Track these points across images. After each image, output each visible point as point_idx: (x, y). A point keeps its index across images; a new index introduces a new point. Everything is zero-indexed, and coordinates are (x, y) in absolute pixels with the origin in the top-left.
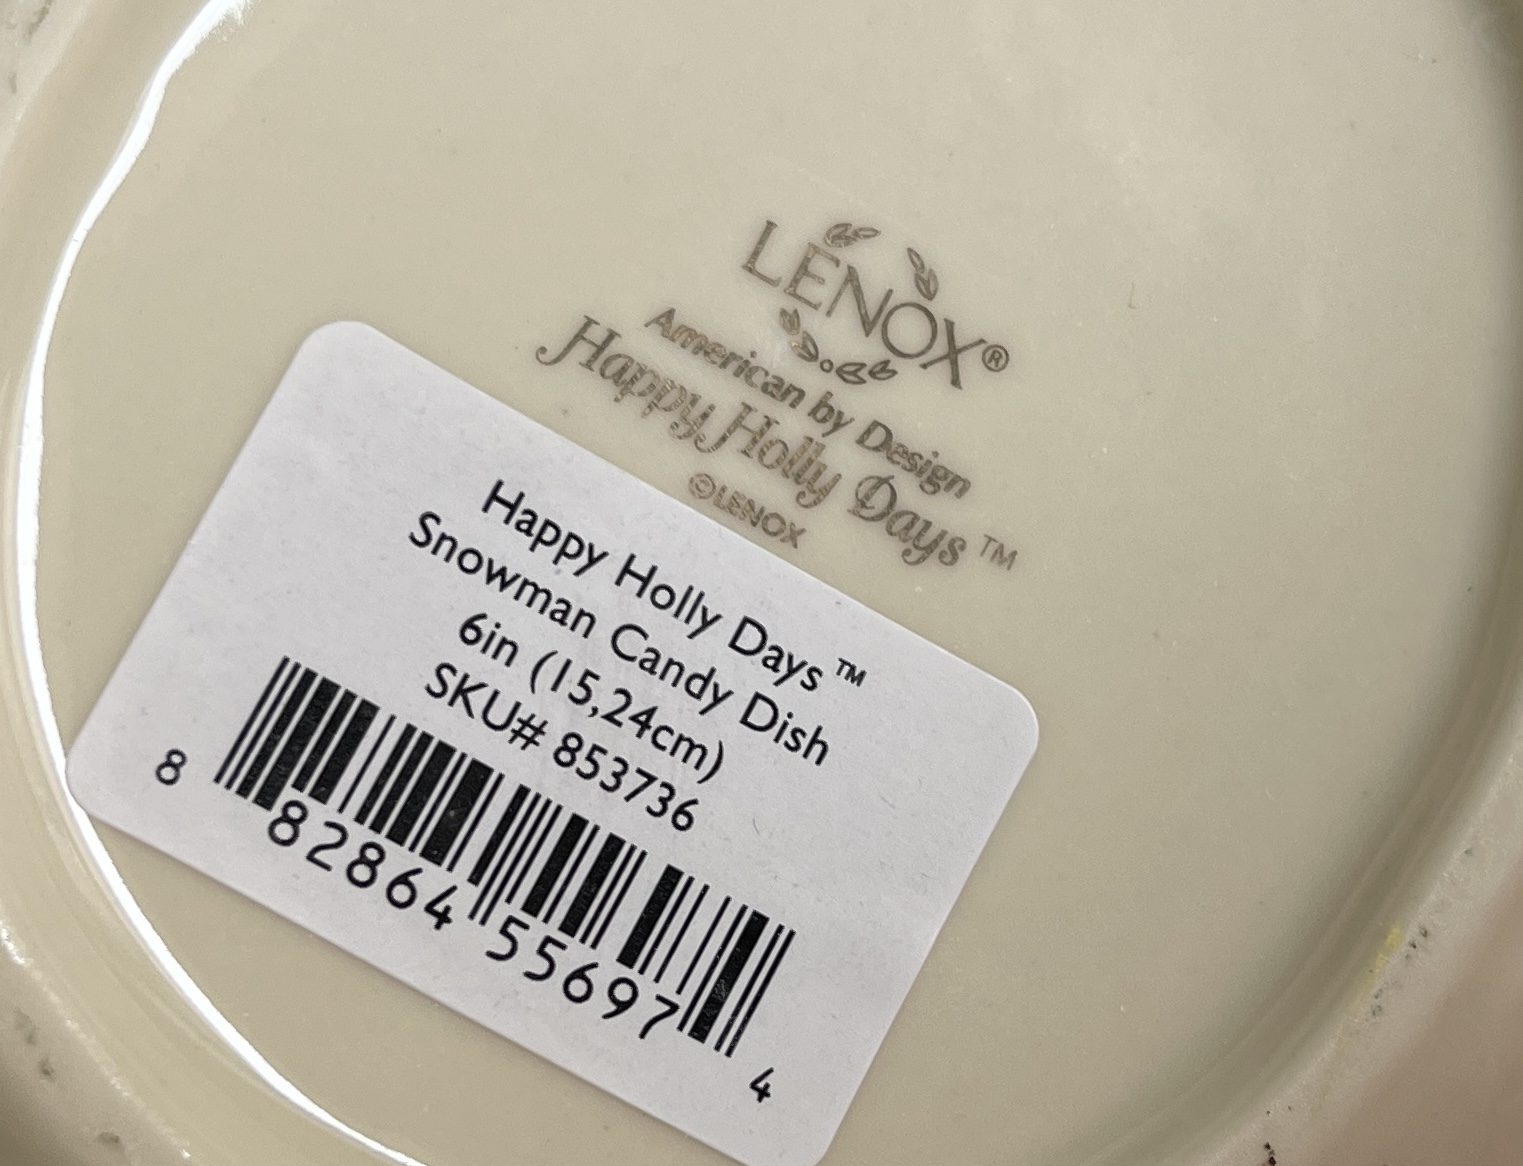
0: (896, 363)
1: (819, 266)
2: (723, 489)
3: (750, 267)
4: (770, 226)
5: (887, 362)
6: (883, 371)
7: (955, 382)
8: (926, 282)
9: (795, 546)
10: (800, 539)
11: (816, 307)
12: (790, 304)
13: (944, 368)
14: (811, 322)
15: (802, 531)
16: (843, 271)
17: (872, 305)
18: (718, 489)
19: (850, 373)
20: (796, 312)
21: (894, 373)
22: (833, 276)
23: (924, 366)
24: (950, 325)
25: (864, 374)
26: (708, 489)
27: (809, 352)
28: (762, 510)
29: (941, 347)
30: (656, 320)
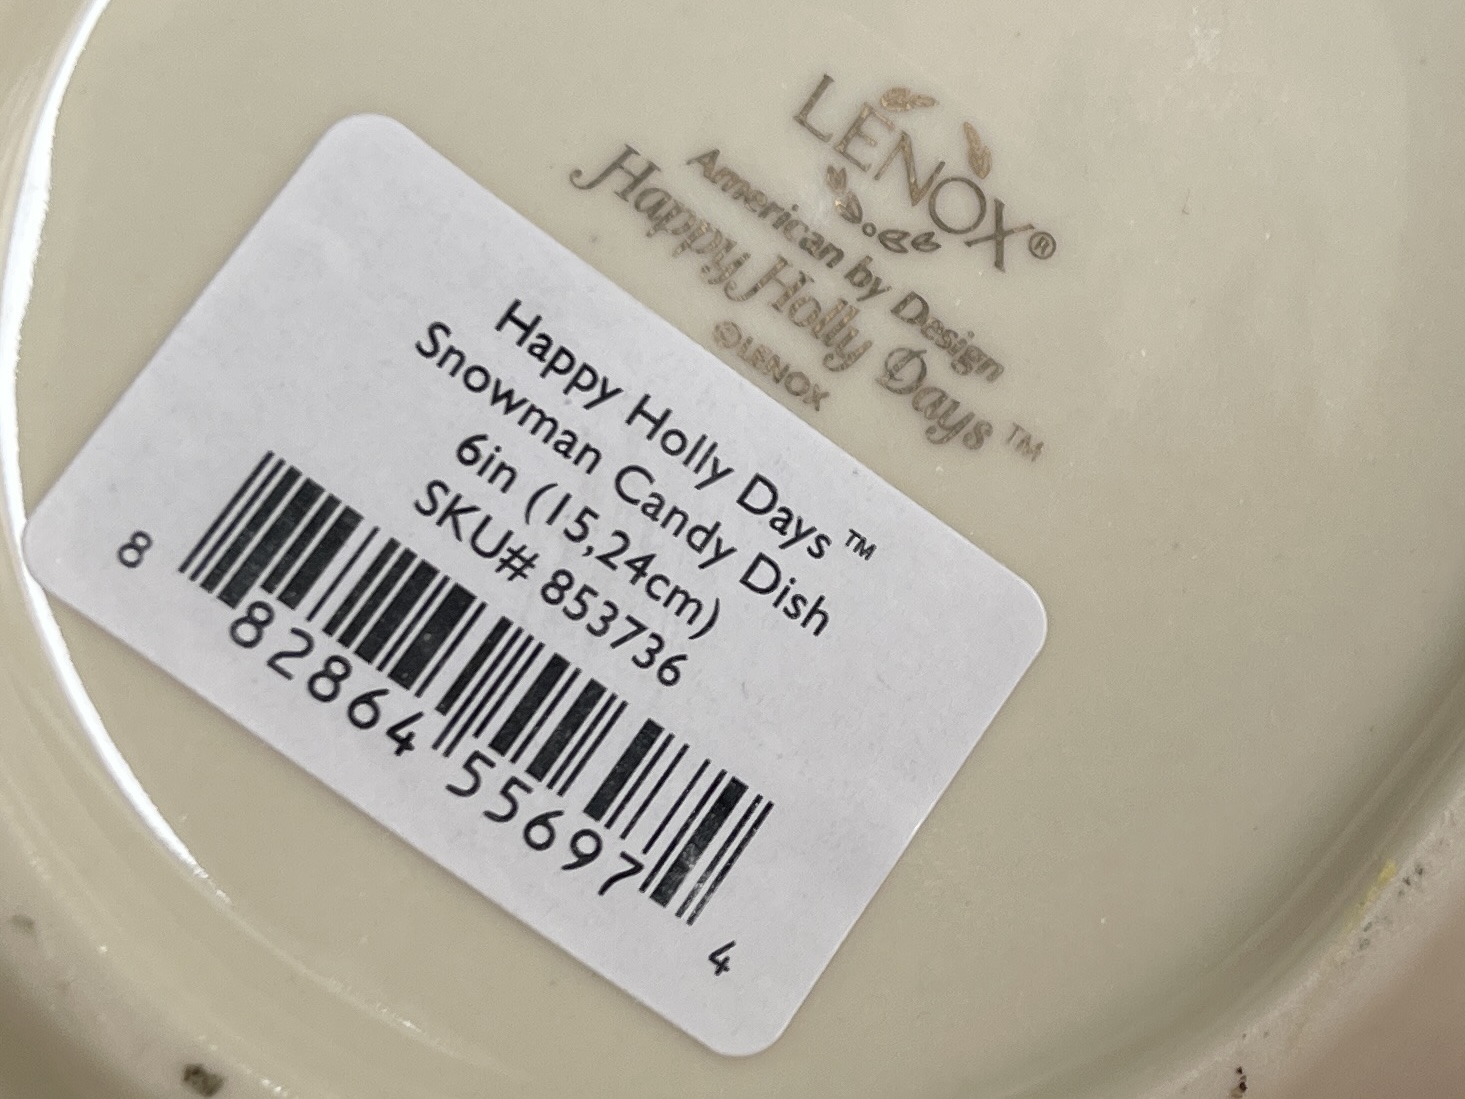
0: (940, 237)
1: (872, 128)
2: (749, 341)
3: (801, 119)
4: (826, 80)
5: (931, 235)
6: (925, 243)
7: (999, 264)
8: (979, 160)
9: (817, 409)
10: (823, 402)
11: (863, 168)
12: (839, 163)
13: (989, 247)
14: (859, 184)
15: (826, 395)
16: (896, 136)
17: (923, 172)
18: (743, 341)
19: (893, 241)
20: (843, 170)
21: (938, 246)
22: (885, 140)
23: (969, 244)
24: (999, 207)
25: (906, 243)
26: (733, 339)
27: (852, 213)
28: (786, 368)
29: (987, 226)
30: (699, 160)
